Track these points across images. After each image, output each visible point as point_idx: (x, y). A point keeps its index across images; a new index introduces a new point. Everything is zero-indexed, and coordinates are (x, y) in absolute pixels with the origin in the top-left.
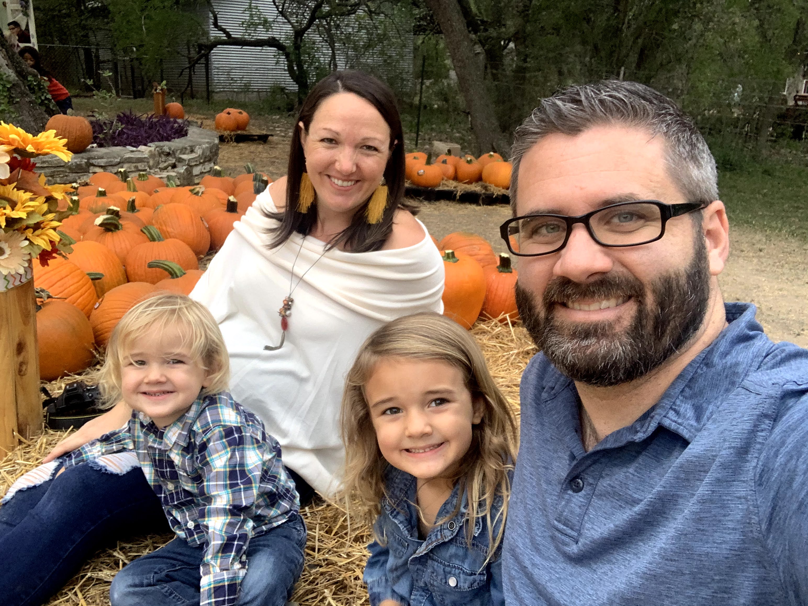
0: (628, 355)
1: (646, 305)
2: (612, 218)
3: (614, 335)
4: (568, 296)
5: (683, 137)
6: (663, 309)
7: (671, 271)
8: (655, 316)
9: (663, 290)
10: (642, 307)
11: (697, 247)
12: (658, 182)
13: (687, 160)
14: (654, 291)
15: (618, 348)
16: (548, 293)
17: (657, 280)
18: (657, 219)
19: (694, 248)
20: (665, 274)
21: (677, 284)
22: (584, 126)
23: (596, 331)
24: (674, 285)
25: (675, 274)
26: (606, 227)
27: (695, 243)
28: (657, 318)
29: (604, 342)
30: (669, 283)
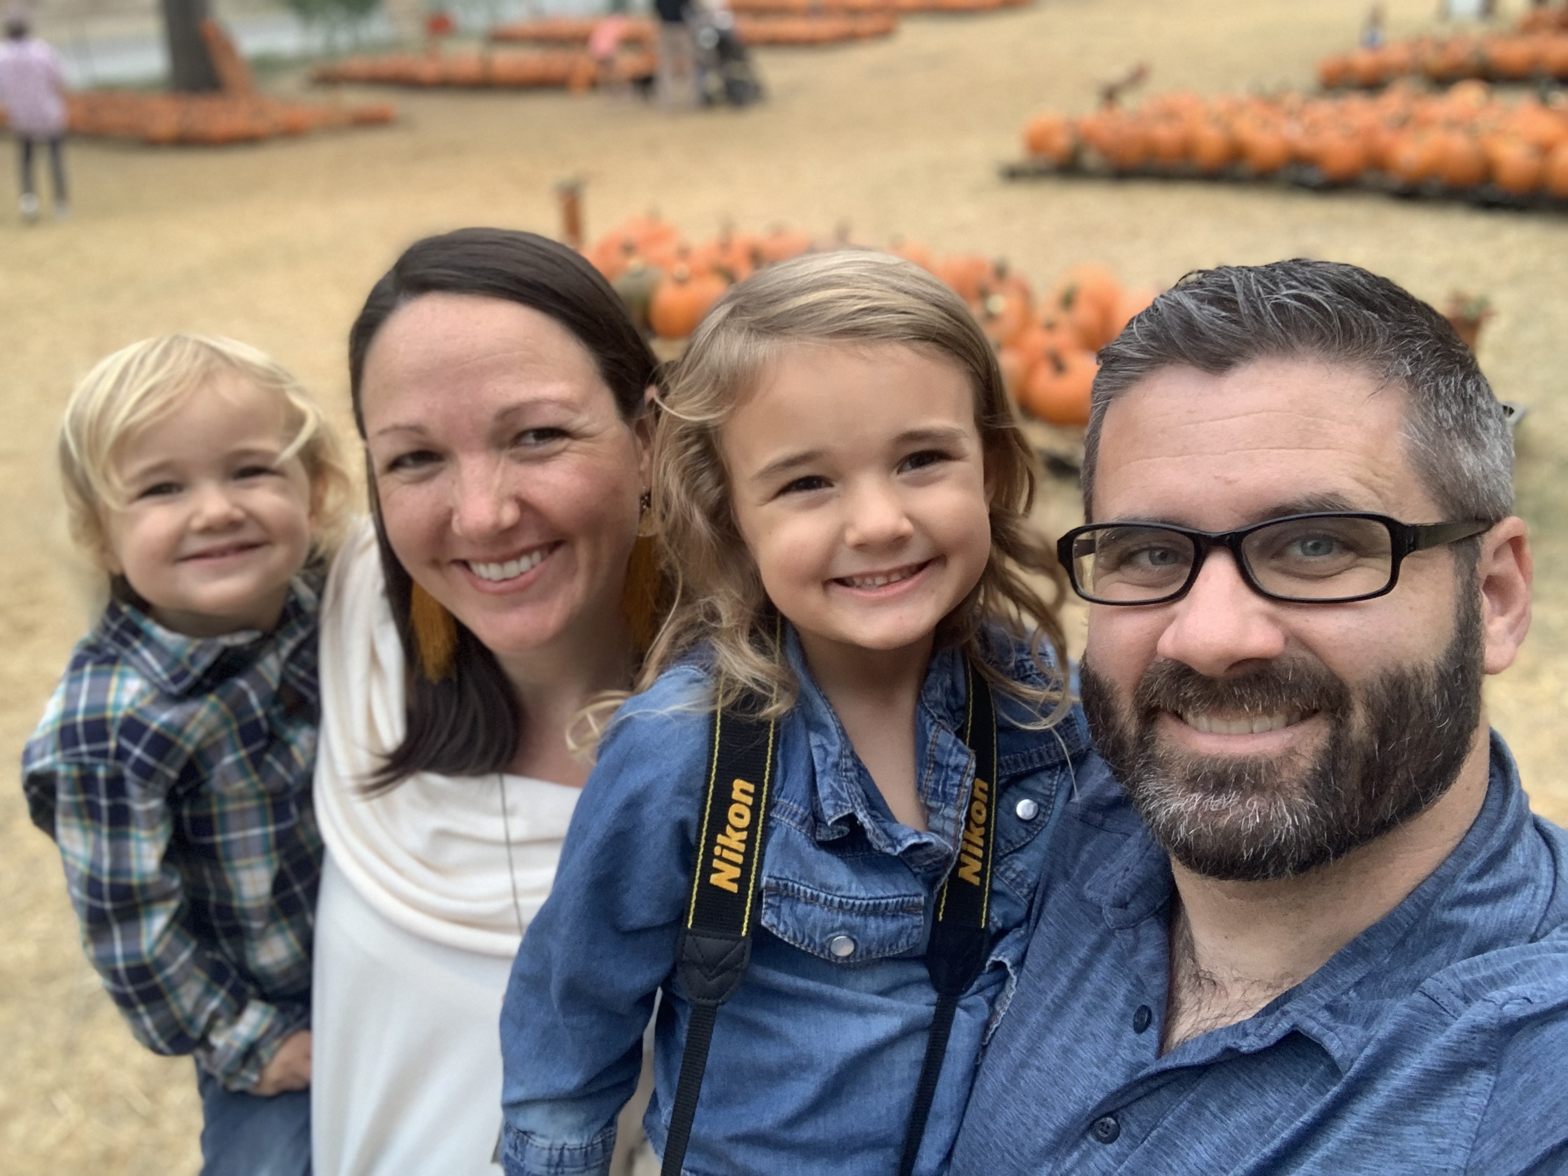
0: (1305, 834)
1: (1349, 730)
2: (1289, 544)
3: (1279, 788)
4: (1187, 703)
5: (1447, 386)
6: (1383, 743)
7: (1407, 665)
8: (1366, 756)
9: (1387, 702)
10: (1343, 732)
11: (1462, 615)
12: (1388, 478)
13: (1453, 433)
14: (1369, 706)
15: (1284, 818)
16: (1146, 687)
17: (1377, 682)
18: (1384, 552)
19: (1458, 618)
20: (1392, 670)
21: (1418, 695)
22: (1239, 354)
23: (1239, 779)
24: (1412, 695)
25: (1415, 670)
26: (1275, 563)
27: (1458, 606)
28: (1369, 760)
29: (1255, 803)
30: (1400, 689)
